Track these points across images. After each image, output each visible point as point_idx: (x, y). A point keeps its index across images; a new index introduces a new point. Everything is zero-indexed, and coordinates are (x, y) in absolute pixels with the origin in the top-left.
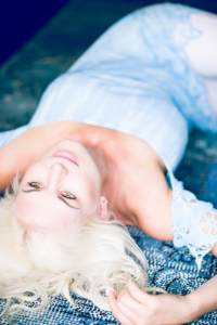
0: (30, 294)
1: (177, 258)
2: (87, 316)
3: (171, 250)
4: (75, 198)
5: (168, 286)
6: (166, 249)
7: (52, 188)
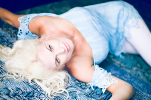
0: (17, 74)
1: (80, 86)
2: (35, 89)
3: (78, 82)
4: (59, 62)
5: (71, 92)
6: (77, 82)
7: (56, 53)
